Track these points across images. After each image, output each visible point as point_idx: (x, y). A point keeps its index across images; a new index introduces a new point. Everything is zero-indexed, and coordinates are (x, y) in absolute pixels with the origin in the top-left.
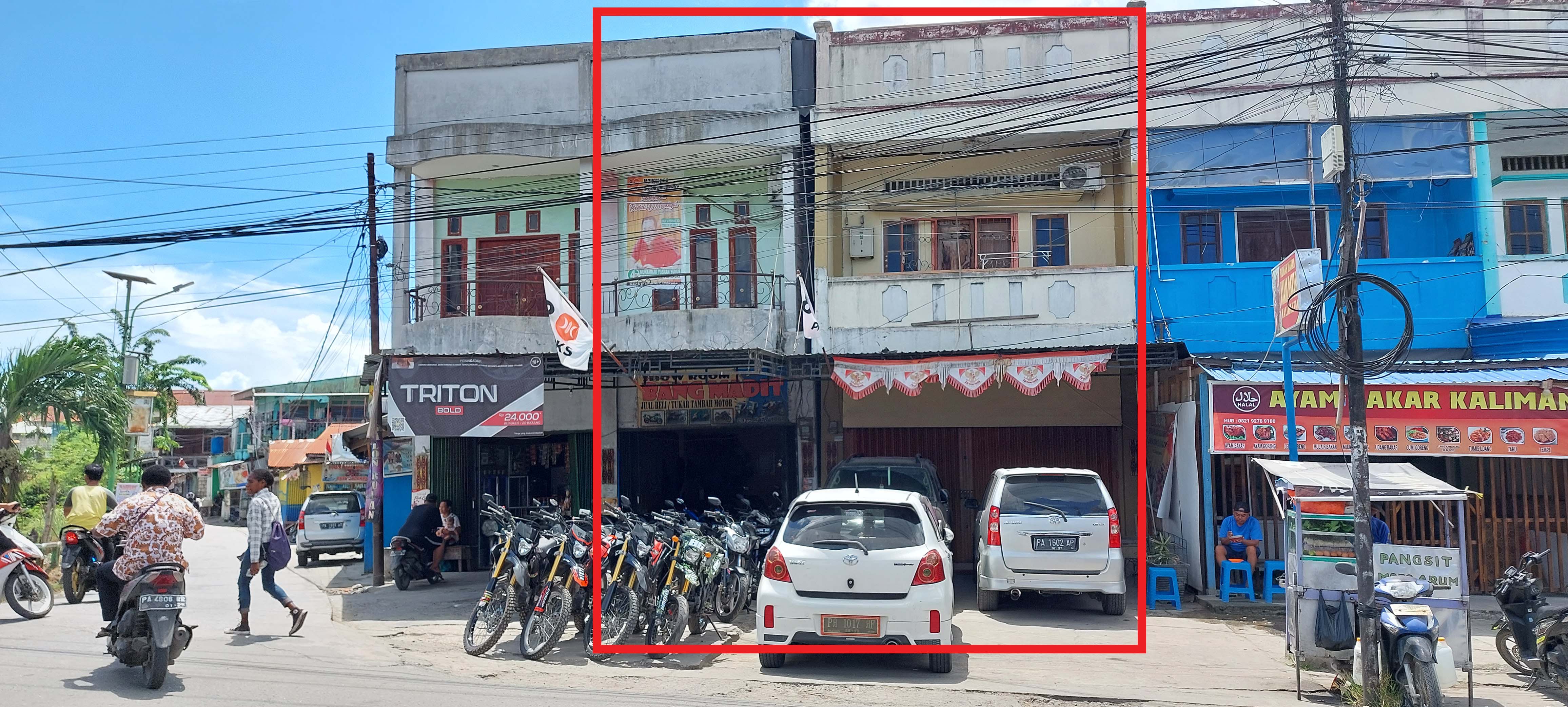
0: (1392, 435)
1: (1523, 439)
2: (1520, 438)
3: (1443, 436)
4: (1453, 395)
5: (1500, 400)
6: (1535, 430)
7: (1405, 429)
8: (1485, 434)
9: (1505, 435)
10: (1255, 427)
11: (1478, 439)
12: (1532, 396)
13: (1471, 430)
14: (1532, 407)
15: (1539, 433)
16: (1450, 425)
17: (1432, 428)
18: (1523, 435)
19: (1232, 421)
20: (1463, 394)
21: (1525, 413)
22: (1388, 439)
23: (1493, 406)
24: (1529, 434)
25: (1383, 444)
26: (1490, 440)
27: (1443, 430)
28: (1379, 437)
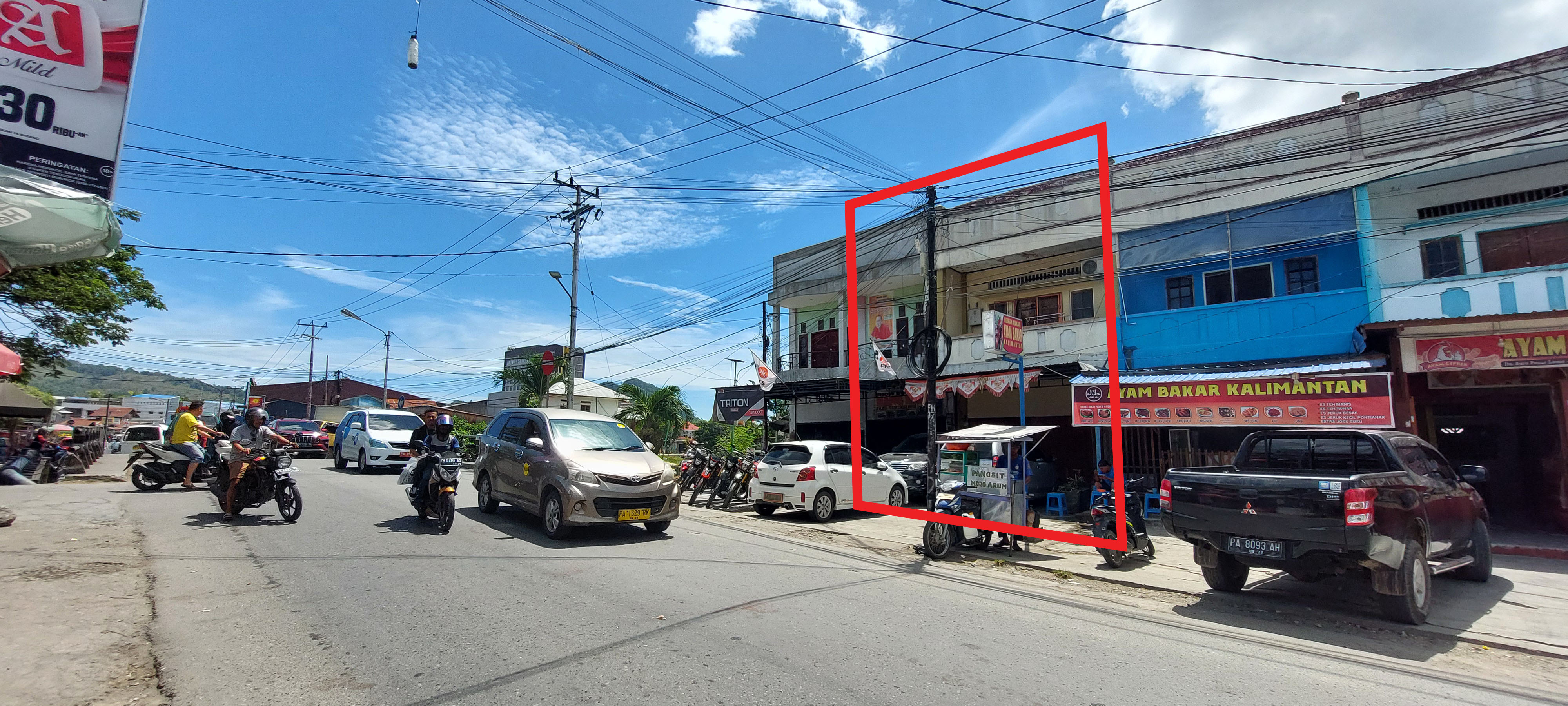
0: (1187, 414)
1: (1281, 415)
2: (1279, 414)
3: (1223, 413)
4: (1229, 386)
5: (1263, 388)
6: (1290, 408)
7: (1195, 409)
8: (1253, 412)
9: (1268, 412)
10: (1099, 410)
11: (1248, 414)
12: (1286, 386)
13: (1243, 409)
14: (1288, 392)
15: (1293, 410)
16: (1228, 406)
17: (1215, 408)
18: (1281, 411)
19: (1085, 407)
20: (1236, 386)
21: (1282, 396)
22: (1184, 416)
23: (1258, 392)
24: (1285, 411)
25: (1180, 419)
26: (1257, 415)
27: (1223, 409)
28: (1179, 415)
